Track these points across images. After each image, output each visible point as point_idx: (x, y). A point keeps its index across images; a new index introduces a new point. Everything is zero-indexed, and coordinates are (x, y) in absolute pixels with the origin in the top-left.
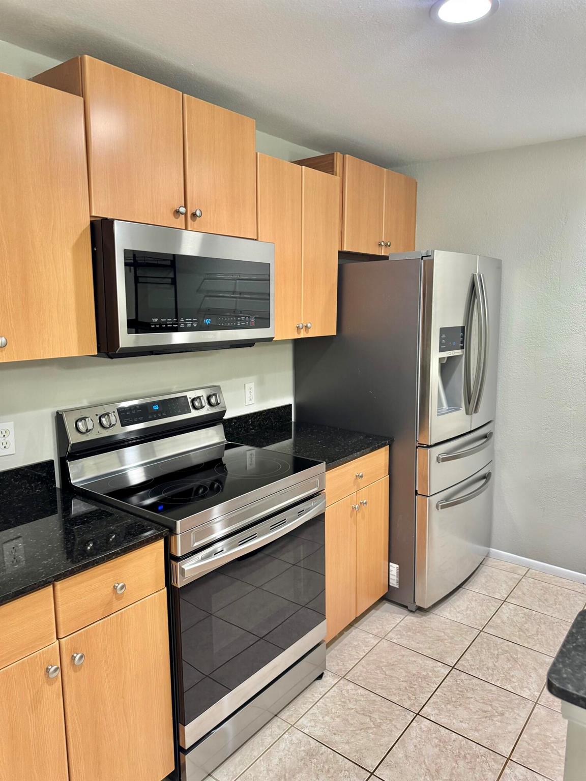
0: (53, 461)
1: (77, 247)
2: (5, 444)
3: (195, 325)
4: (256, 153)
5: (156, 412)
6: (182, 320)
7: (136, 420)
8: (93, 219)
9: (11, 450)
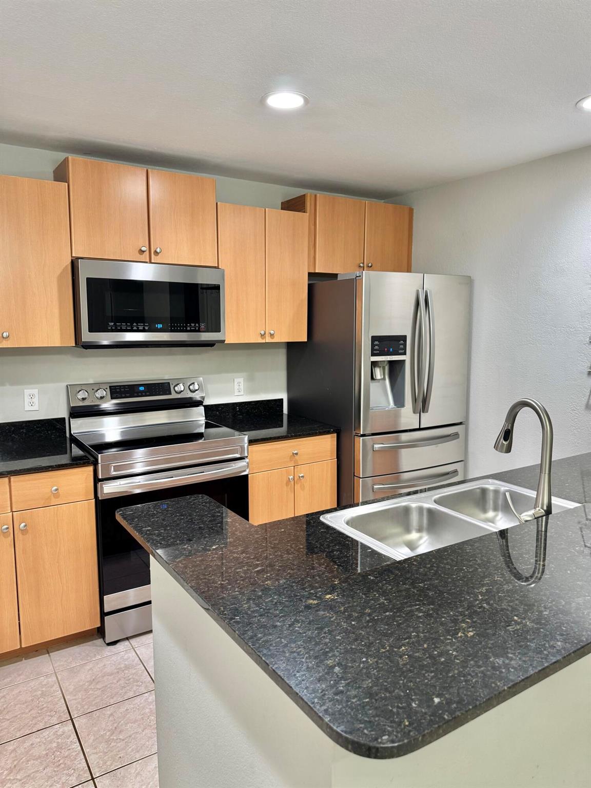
0: (65, 418)
1: (60, 278)
2: (32, 403)
3: (147, 328)
4: (217, 203)
5: (142, 392)
6: (135, 324)
7: (123, 395)
8: (73, 258)
9: (36, 407)
